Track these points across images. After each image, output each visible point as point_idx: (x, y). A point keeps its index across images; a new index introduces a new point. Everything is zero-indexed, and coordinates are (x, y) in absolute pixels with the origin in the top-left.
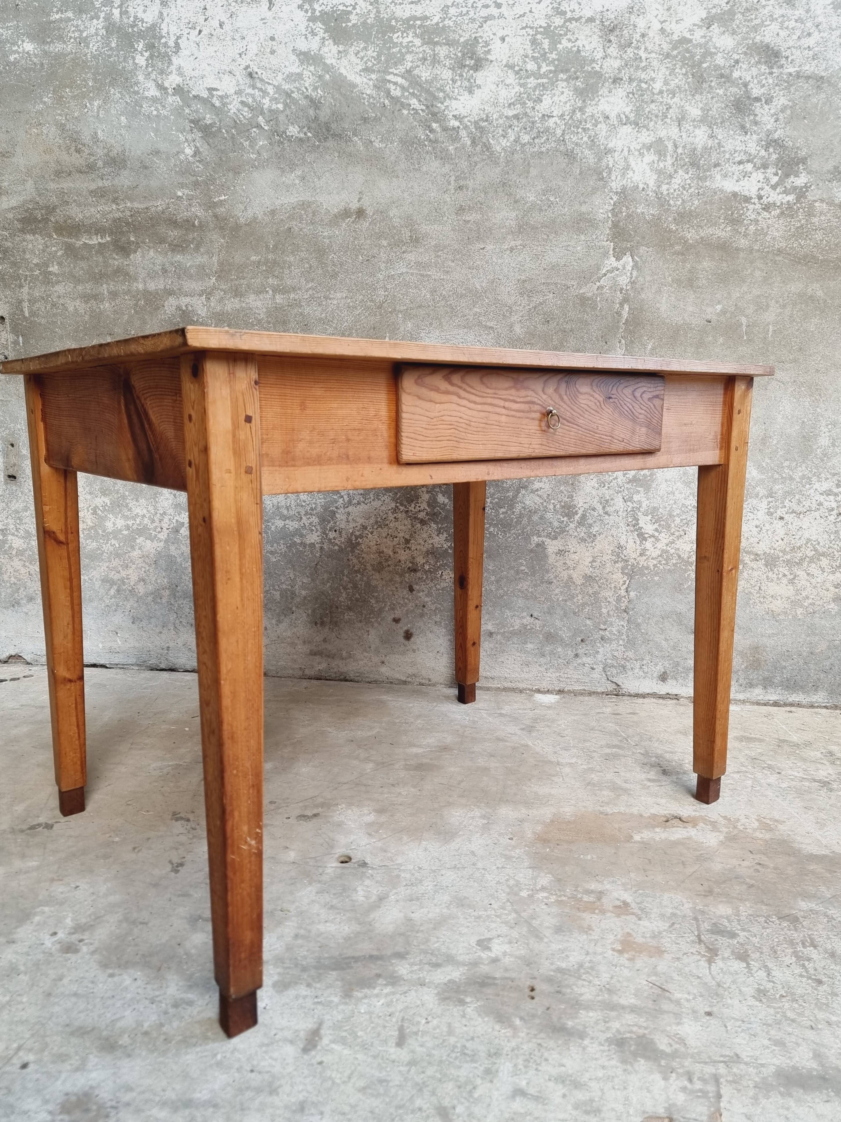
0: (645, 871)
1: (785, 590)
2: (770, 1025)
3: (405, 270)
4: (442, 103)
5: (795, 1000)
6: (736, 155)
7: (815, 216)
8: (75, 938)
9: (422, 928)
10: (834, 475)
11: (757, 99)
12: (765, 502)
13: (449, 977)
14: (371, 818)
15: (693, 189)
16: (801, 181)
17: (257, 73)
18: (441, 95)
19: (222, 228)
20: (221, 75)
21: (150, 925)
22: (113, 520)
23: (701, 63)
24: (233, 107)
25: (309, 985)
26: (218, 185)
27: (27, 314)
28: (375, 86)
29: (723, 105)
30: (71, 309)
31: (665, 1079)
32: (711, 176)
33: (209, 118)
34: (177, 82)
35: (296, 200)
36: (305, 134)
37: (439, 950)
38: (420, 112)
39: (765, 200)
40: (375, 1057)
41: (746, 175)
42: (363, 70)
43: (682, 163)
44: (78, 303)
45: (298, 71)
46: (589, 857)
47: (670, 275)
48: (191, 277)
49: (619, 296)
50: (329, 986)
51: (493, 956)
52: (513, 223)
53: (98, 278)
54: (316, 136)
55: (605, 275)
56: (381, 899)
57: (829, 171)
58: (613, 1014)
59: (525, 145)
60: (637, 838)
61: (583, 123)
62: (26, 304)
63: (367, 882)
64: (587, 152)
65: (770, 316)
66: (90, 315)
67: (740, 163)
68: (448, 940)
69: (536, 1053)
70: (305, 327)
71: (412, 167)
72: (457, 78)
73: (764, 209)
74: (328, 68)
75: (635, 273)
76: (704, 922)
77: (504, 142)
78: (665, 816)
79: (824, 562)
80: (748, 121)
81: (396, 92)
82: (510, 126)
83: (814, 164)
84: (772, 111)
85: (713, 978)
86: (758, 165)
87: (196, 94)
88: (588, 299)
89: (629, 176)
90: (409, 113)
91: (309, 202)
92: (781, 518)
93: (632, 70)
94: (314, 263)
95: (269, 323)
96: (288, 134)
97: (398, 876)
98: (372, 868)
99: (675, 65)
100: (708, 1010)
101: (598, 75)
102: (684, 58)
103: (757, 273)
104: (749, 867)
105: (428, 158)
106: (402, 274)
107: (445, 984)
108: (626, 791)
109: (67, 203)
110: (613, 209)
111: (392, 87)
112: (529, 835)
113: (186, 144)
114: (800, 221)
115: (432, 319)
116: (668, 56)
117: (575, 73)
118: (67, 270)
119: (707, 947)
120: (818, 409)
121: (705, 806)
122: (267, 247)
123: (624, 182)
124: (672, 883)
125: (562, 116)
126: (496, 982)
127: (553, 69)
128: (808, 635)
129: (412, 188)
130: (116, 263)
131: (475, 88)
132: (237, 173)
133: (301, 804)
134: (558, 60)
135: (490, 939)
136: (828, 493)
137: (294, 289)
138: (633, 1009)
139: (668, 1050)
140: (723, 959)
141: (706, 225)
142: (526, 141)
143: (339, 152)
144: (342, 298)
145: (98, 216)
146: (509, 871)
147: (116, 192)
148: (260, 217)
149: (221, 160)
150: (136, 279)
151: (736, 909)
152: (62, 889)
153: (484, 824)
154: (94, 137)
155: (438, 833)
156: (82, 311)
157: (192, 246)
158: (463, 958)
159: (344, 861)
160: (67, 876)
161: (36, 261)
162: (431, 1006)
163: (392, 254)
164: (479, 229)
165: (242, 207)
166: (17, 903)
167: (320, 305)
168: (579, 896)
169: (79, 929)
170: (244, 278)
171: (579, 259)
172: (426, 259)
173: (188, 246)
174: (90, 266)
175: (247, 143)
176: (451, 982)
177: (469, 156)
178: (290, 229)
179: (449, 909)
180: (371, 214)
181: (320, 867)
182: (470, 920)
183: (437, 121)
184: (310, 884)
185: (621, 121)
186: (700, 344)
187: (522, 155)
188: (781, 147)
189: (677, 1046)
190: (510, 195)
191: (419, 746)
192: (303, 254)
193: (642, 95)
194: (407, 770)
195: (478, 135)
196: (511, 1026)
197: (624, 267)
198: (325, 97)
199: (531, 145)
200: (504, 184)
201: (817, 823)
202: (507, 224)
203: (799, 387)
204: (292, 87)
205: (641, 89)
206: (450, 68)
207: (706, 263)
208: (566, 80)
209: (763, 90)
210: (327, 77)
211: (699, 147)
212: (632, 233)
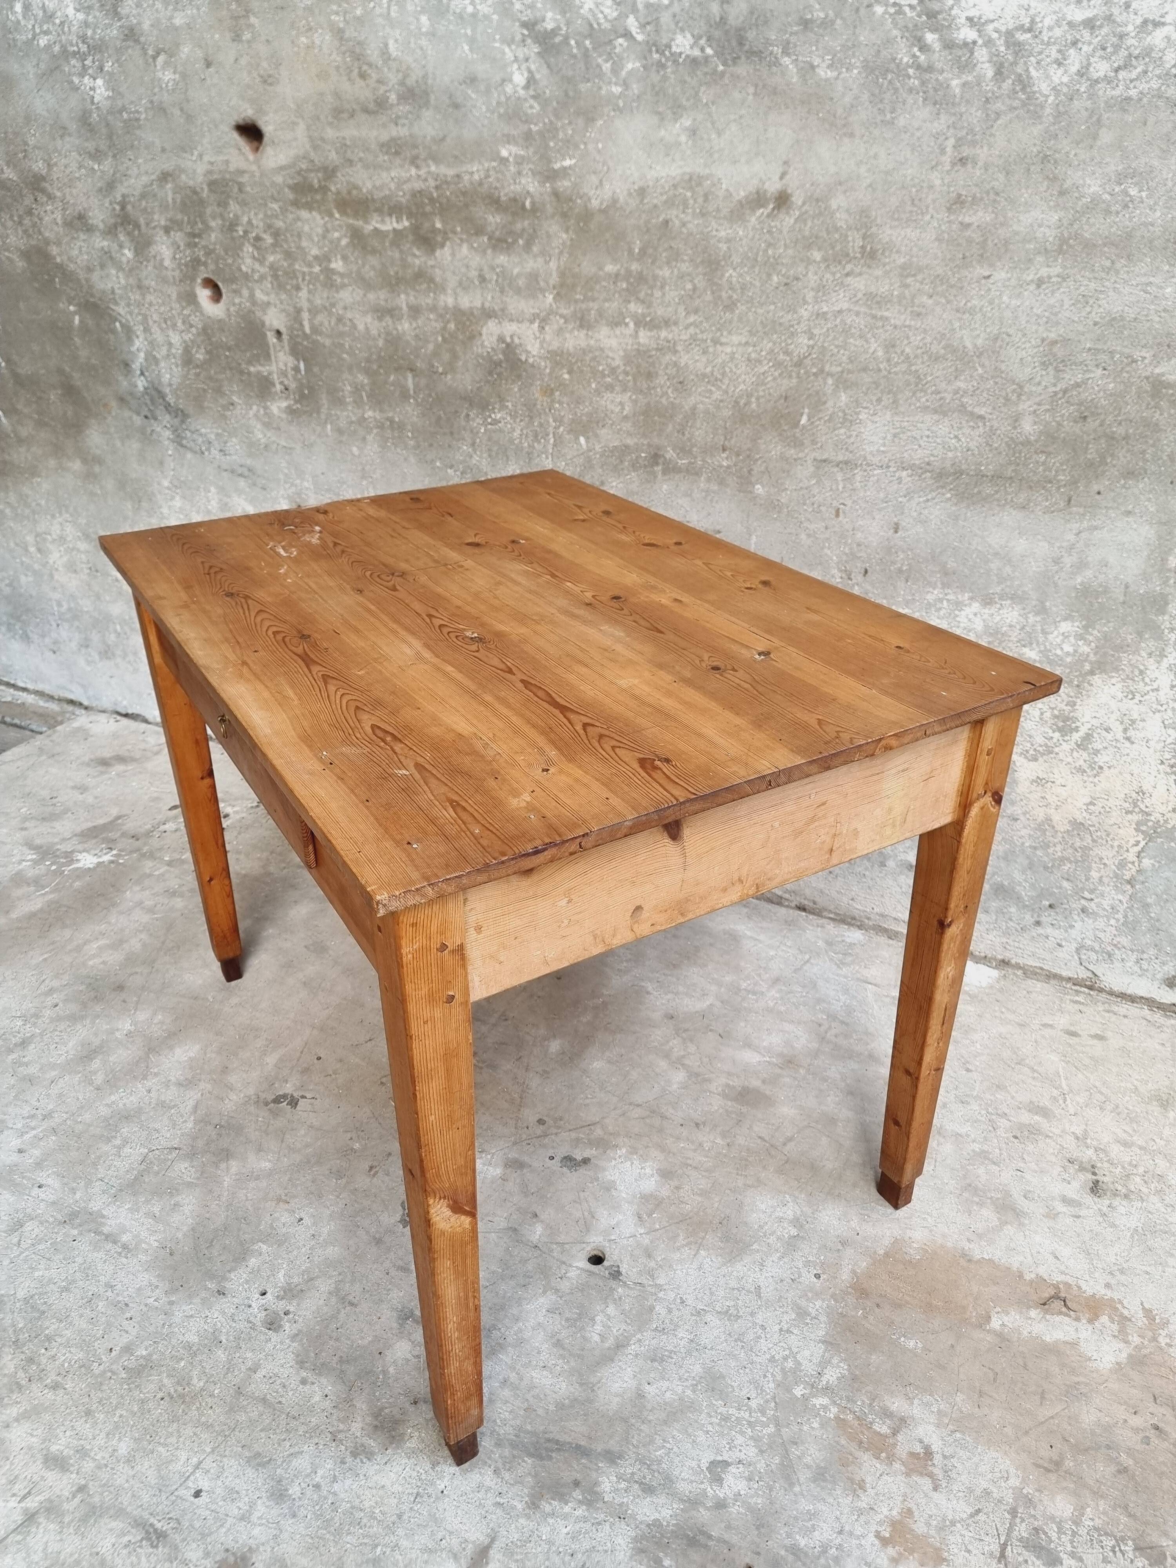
0: (981, 1394)
3: (845, 306)
8: (282, 1305)
9: (650, 1418)
13: (657, 1516)
14: (650, 1185)
19: (564, 215)
21: (358, 1309)
26: (562, 140)
27: (307, 330)
30: (362, 327)
33: (550, 20)
35: (679, 171)
36: (702, 50)
37: (659, 1462)
38: (907, 9)
44: (369, 319)
46: (911, 1344)
48: (518, 291)
50: (519, 1481)
51: (722, 1496)
52: (1051, 234)
53: (394, 284)
54: (720, 53)
56: (620, 1346)
59: (1097, 81)
60: (996, 1323)
62: (305, 316)
63: (611, 1310)
66: (386, 340)
68: (675, 1449)
70: (679, 386)
71: (879, 118)
76: (1023, 1520)
77: (1057, 76)
78: (1055, 1287)
82: (1075, 43)
90: (886, 12)
91: (699, 177)
94: (701, 282)
95: (627, 373)
96: (674, 49)
97: (652, 1309)
98: (625, 1284)
104: (1136, 1430)
105: (910, 100)
106: (840, 312)
107: (648, 1525)
108: (1018, 1214)
109: (351, 162)
112: (845, 1275)
115: (882, 392)
118: (354, 268)
122: (630, 251)
124: (1009, 1430)
126: (711, 1543)
132: (590, 120)
133: (573, 1135)
135: (726, 1464)
142: (1101, 74)
143: (756, 86)
144: (740, 344)
145: (393, 186)
146: (793, 1341)
147: (415, 146)
148: (621, 199)
149: (567, 95)
150: (444, 290)
151: (1081, 1510)
152: (285, 1218)
153: (791, 1237)
154: (385, 53)
155: (726, 1238)
156: (374, 332)
157: (521, 242)
158: (683, 1487)
159: (597, 1260)
160: (295, 1197)
161: (315, 251)
162: (620, 1556)
163: (828, 276)
164: (986, 240)
165: (594, 179)
166: (239, 1230)
167: (705, 352)
168: (870, 1417)
169: (290, 1292)
170: (594, 300)
171: (1165, 310)
172: (883, 288)
173: (515, 241)
174: (383, 265)
175: (609, 65)
176: (657, 1523)
177: (987, 100)
178: (666, 222)
179: (694, 1391)
180: (800, 203)
181: (564, 1263)
182: (714, 1420)
183: (933, 30)
184: (544, 1292)
187: (1088, 103)
190: (1053, 179)
191: (756, 1049)
192: (685, 267)
194: (725, 1096)
195: (1010, 58)
199: (1109, 82)
200: (1046, 157)
202: (1039, 235)
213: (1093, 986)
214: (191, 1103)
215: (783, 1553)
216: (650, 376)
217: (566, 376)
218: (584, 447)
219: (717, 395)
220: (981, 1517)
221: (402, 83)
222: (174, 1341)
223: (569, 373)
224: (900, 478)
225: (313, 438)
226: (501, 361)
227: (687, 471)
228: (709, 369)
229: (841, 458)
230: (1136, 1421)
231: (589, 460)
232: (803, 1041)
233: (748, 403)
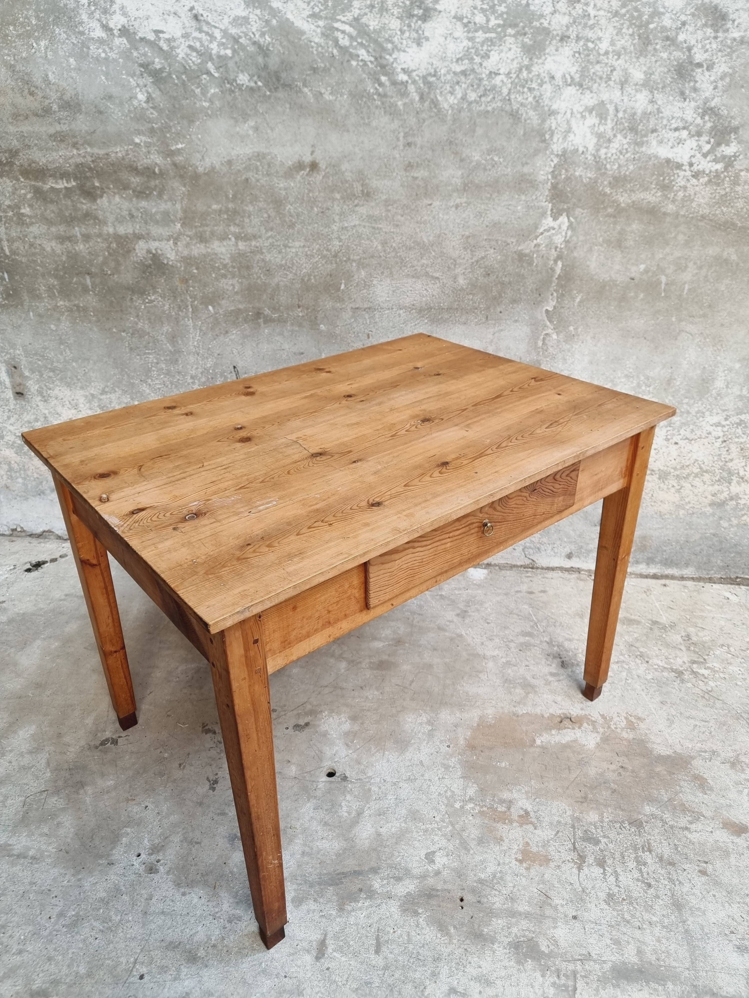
0: (542, 777)
1: (672, 497)
2: (613, 926)
3: (357, 223)
4: (391, 55)
5: (631, 903)
6: (673, 121)
7: (739, 185)
8: (153, 858)
9: (388, 844)
10: (724, 411)
11: (699, 65)
12: (664, 430)
13: (408, 890)
14: (347, 726)
15: (629, 154)
16: (730, 150)
17: (202, 15)
18: (390, 46)
19: (181, 176)
20: (166, 16)
21: (203, 844)
23: (648, 23)
24: (181, 52)
25: (315, 900)
26: (174, 133)
27: (8, 253)
28: (323, 34)
29: (666, 70)
30: (49, 249)
31: (543, 976)
32: (647, 141)
33: (158, 63)
34: (121, 23)
35: (251, 151)
36: (256, 83)
37: (400, 864)
38: (369, 63)
39: (695, 168)
40: (362, 963)
41: (680, 142)
42: (310, 16)
43: (621, 127)
44: (53, 244)
45: (244, 14)
46: (503, 765)
47: (601, 236)
48: (157, 222)
49: (554, 254)
50: (329, 901)
51: (437, 868)
52: (459, 182)
53: (70, 221)
54: (266, 85)
55: (542, 233)
56: (359, 814)
58: (514, 920)
59: (471, 103)
60: (538, 742)
61: (529, 83)
63: (348, 797)
64: (531, 113)
65: (687, 276)
66: (68, 257)
67: (676, 129)
68: (406, 855)
69: (463, 956)
70: (267, 272)
71: (362, 122)
72: (405, 28)
73: (693, 176)
74: (274, 12)
75: (569, 233)
76: (578, 829)
77: (452, 100)
78: (560, 716)
79: (707, 477)
80: (688, 86)
81: (344, 41)
82: (458, 83)
83: (745, 134)
84: (712, 78)
85: (580, 884)
86: (693, 133)
87: (142, 36)
88: (526, 255)
89: (570, 139)
90: (358, 64)
91: (263, 154)
92: (676, 443)
93: (580, 27)
94: (272, 213)
95: (233, 267)
96: (238, 82)
97: (370, 790)
98: (351, 782)
99: (622, 24)
100: (574, 914)
101: (546, 32)
102: (632, 16)
103: (681, 237)
104: (614, 771)
105: (377, 112)
106: (355, 226)
107: (405, 896)
108: (533, 687)
109: (29, 147)
110: (553, 172)
111: (340, 36)
112: (462, 742)
113: (138, 89)
114: (725, 189)
115: (383, 268)
116: (616, 14)
117: (524, 28)
118: (39, 212)
119: (579, 855)
120: (719, 358)
121: (589, 703)
122: (227, 197)
123: (565, 145)
124: (560, 790)
125: (508, 74)
126: (439, 893)
127: (501, 22)
128: (686, 529)
131: (424, 40)
132: (191, 122)
133: (295, 712)
134: (507, 13)
135: (434, 852)
136: (718, 425)
137: (255, 237)
138: (527, 916)
139: (546, 951)
140: (589, 866)
141: (638, 190)
142: (473, 99)
143: (290, 104)
144: (300, 247)
145: (61, 161)
146: (447, 782)
147: (75, 137)
148: (217, 167)
149: (174, 107)
150: (106, 224)
151: (601, 815)
152: (136, 809)
153: (429, 731)
154: (46, 79)
155: (396, 742)
156: (59, 252)
157: (155, 193)
158: (415, 871)
159: (331, 775)
160: (137, 795)
161: (7, 203)
162: (396, 917)
163: (345, 207)
164: (427, 185)
165: (199, 156)
166: (108, 825)
167: (280, 252)
168: (495, 806)
169: (155, 849)
170: (207, 226)
171: (519, 218)
172: (377, 213)
173: (151, 193)
174: (60, 210)
175: (199, 90)
176: (409, 894)
177: (417, 113)
178: (247, 180)
179: (406, 823)
180: (324, 168)
181: (314, 781)
182: (421, 834)
183: (385, 74)
184: (309, 800)
185: (566, 82)
186: (623, 299)
187: (469, 114)
188: (716, 115)
189: (552, 947)
190: (456, 153)
191: (379, 639)
192: (261, 205)
193: (588, 55)
194: (371, 668)
195: (426, 90)
196: (448, 934)
197: (560, 227)
198: (273, 44)
199: (477, 103)
200: (451, 142)
201: (668, 719)
202: (453, 182)
203: (705, 338)
204: (239, 32)
205: (587, 49)
206: (398, 18)
207: (635, 226)
208: (514, 36)
209: (706, 56)
210: (274, 22)
211: (639, 112)
212: (569, 195)
213: (532, 567)
214: (44, 761)
215: (475, 884)
216: (248, 268)
217: (195, 271)
218: (213, 312)
219: (290, 276)
220: (560, 834)
221: (61, 98)
222: (90, 901)
223: (197, 269)
224: (399, 315)
225: (19, 322)
226: (151, 265)
227: (279, 321)
228: (284, 262)
229: (366, 306)
230: (613, 767)
231: (217, 319)
232: (402, 629)
233: (309, 280)
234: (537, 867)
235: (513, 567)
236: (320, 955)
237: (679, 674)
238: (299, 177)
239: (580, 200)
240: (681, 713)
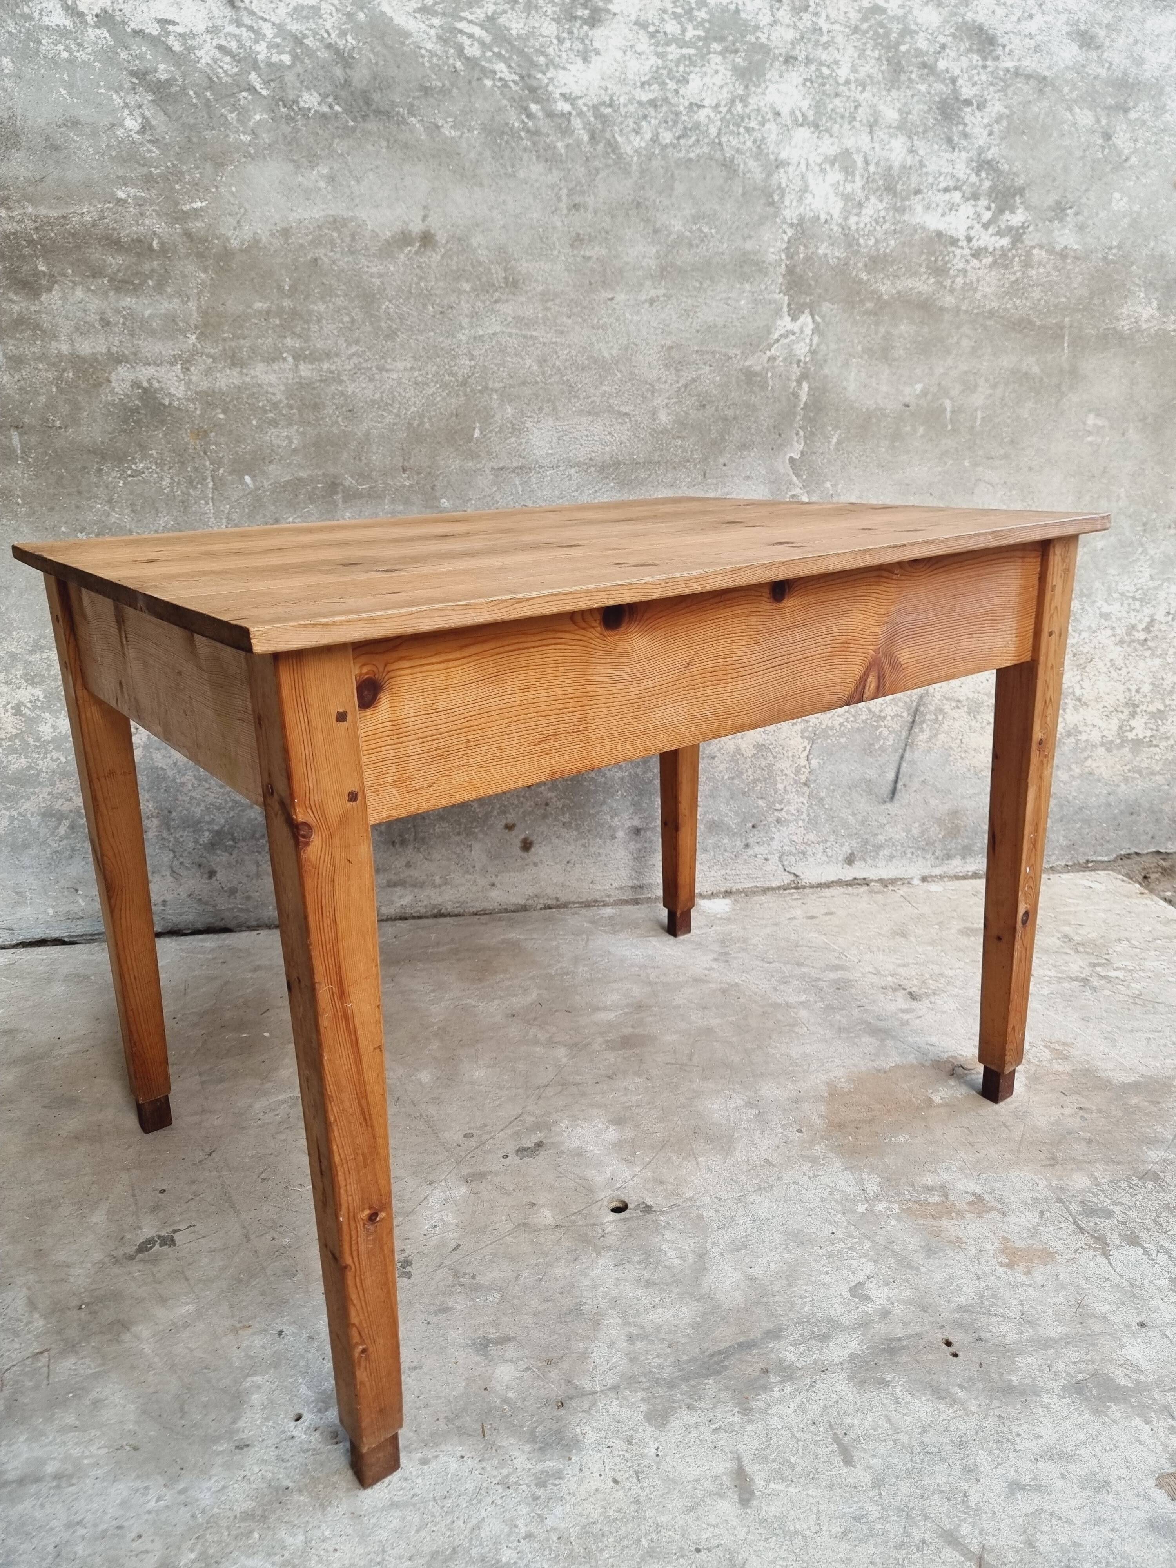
0: (971, 1144)
3: (498, 329)
4: (544, 73)
6: (941, 179)
7: (1032, 267)
9: (776, 1289)
11: (968, 103)
13: (849, 1351)
14: (612, 1134)
15: (888, 224)
16: (1017, 218)
18: (542, 60)
19: (200, 255)
22: (51, 721)
23: (898, 44)
24: (206, 55)
25: (691, 1408)
26: (188, 183)
28: (439, 37)
29: (926, 108)
31: (1147, 1421)
32: (910, 206)
33: (163, 72)
35: (322, 213)
36: (331, 107)
37: (814, 1315)
38: (511, 84)
39: (975, 244)
40: (831, 1487)
41: (953, 207)
42: (419, 10)
43: (875, 186)
46: (902, 1139)
47: (859, 343)
48: (153, 333)
49: (796, 371)
50: (716, 1402)
51: (879, 1307)
52: (653, 263)
54: (348, 111)
55: (777, 341)
56: (702, 1256)
57: (1050, 207)
58: (1051, 1352)
59: (666, 146)
60: (937, 1099)
61: (746, 120)
63: (668, 1235)
64: (752, 163)
65: (978, 399)
67: (946, 190)
68: (816, 1298)
69: (1002, 1428)
70: (349, 414)
71: (502, 171)
72: (565, 35)
73: (973, 255)
75: (816, 339)
76: (1070, 1202)
77: (637, 141)
78: (948, 1061)
80: (955, 132)
81: (473, 50)
82: (645, 117)
83: (1033, 197)
84: (986, 121)
85: (1121, 1276)
86: (968, 195)
87: (137, 28)
88: (756, 374)
89: (807, 202)
90: (494, 85)
91: (343, 219)
93: (809, 46)
94: (358, 315)
95: (291, 407)
96: (302, 104)
97: (700, 1217)
98: (662, 1212)
99: (865, 44)
100: (1139, 1319)
101: (765, 49)
102: (877, 34)
103: (965, 342)
104: (1073, 1116)
105: (526, 157)
106: (494, 334)
107: (849, 1362)
108: (884, 1032)
110: (787, 248)
111: (466, 42)
112: (817, 1121)
113: (126, 112)
114: (1015, 273)
115: (542, 401)
116: (856, 30)
117: (734, 43)
119: (1093, 1236)
122: (280, 288)
123: (802, 210)
124: (1008, 1156)
125: (716, 107)
126: (904, 1343)
127: (702, 34)
129: (504, 202)
130: (16, 308)
131: (592, 54)
132: (219, 165)
133: (509, 1131)
134: (709, 21)
135: (861, 1284)
137: (328, 355)
138: (1068, 1340)
139: (1130, 1384)
140: (1117, 1248)
141: (904, 275)
142: (668, 141)
143: (388, 141)
144: (405, 369)
146: (825, 1180)
148: (264, 240)
149: (190, 141)
150: (55, 337)
152: (259, 1341)
153: (756, 1116)
155: (709, 1140)
157: (151, 283)
158: (845, 1320)
159: (619, 1209)
160: (252, 1318)
162: (851, 1397)
163: (479, 304)
164: (605, 270)
165: (232, 221)
166: (208, 1381)
167: (371, 379)
168: (922, 1197)
170: (245, 338)
171: (743, 318)
172: (529, 312)
173: (143, 283)
176: (853, 1357)
177: (587, 159)
178: (315, 261)
179: (789, 1252)
180: (444, 242)
181: (594, 1225)
182: (823, 1262)
183: (537, 102)
184: (599, 1255)
185: (796, 120)
186: (896, 436)
187: (663, 163)
188: (995, 171)
189: (1135, 1376)
190: (647, 221)
191: (605, 1009)
192: (340, 301)
193: (823, 85)
194: (613, 1049)
195: (600, 126)
196: (955, 1401)
197: (802, 332)
198: (360, 49)
199: (675, 147)
200: (639, 204)
201: (1106, 1038)
202: (644, 264)
203: (1010, 491)
204: (303, 28)
205: (821, 75)
206: (553, 19)
207: (904, 328)
208: (721, 53)
209: (975, 90)
210: (361, 16)
211: (896, 165)
212: (813, 283)
213: (797, 886)
214: (20, 1303)
215: (957, 1315)
216: (316, 407)
217: (221, 416)
218: (251, 486)
219: (389, 419)
220: (1047, 1215)
223: (224, 412)
224: (570, 475)
226: (138, 407)
227: (370, 496)
228: (377, 396)
229: (515, 464)
230: (1067, 1111)
231: (258, 499)
232: (637, 992)
233: (421, 424)
234: (1041, 1268)
235: (766, 890)
236: (746, 1496)
237: (1085, 981)
238: (402, 256)
239: (826, 290)
240: (1118, 1028)
